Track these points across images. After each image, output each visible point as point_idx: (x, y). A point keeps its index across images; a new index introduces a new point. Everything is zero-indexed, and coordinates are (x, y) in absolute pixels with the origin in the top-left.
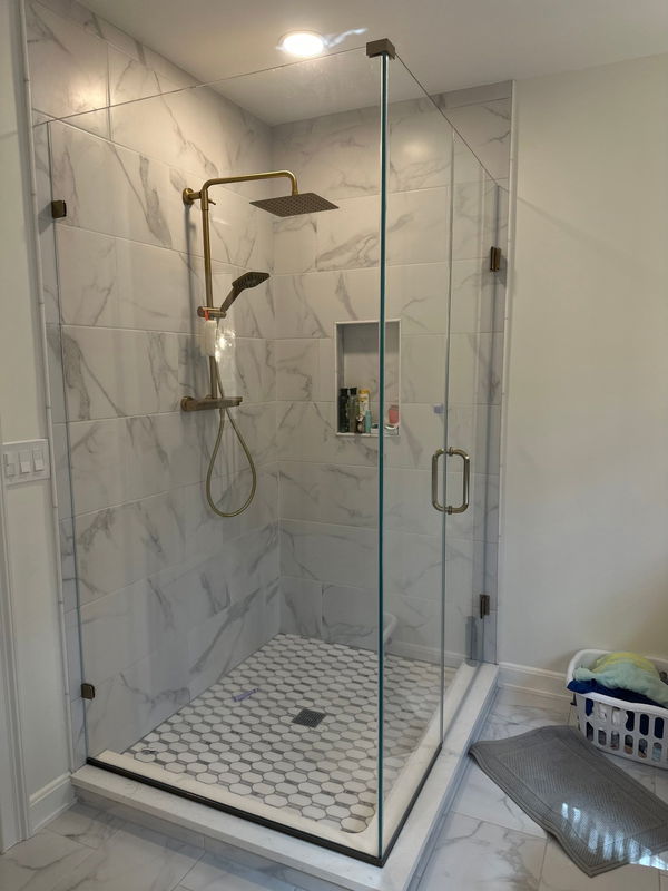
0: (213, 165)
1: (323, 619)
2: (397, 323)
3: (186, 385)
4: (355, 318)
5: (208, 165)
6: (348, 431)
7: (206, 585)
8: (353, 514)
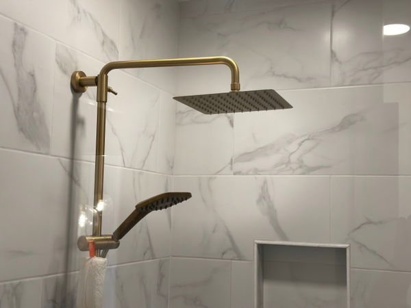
0: (112, 42)
2: (343, 250)
4: (284, 238)
5: (108, 43)
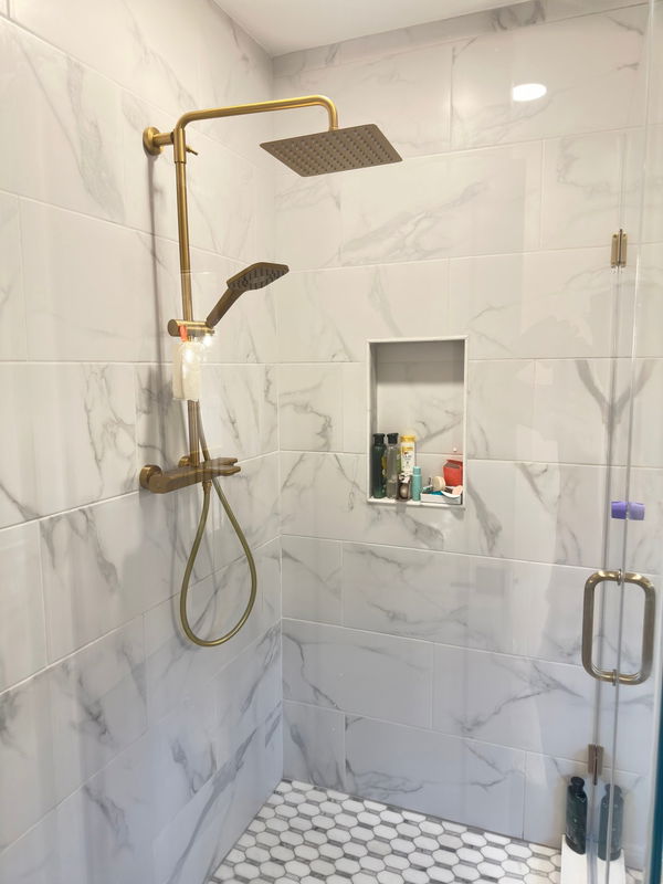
1: (347, 762)
2: (462, 342)
3: (148, 447)
4: (398, 335)
5: (184, 96)
6: (384, 495)
7: (180, 757)
8: (394, 617)
